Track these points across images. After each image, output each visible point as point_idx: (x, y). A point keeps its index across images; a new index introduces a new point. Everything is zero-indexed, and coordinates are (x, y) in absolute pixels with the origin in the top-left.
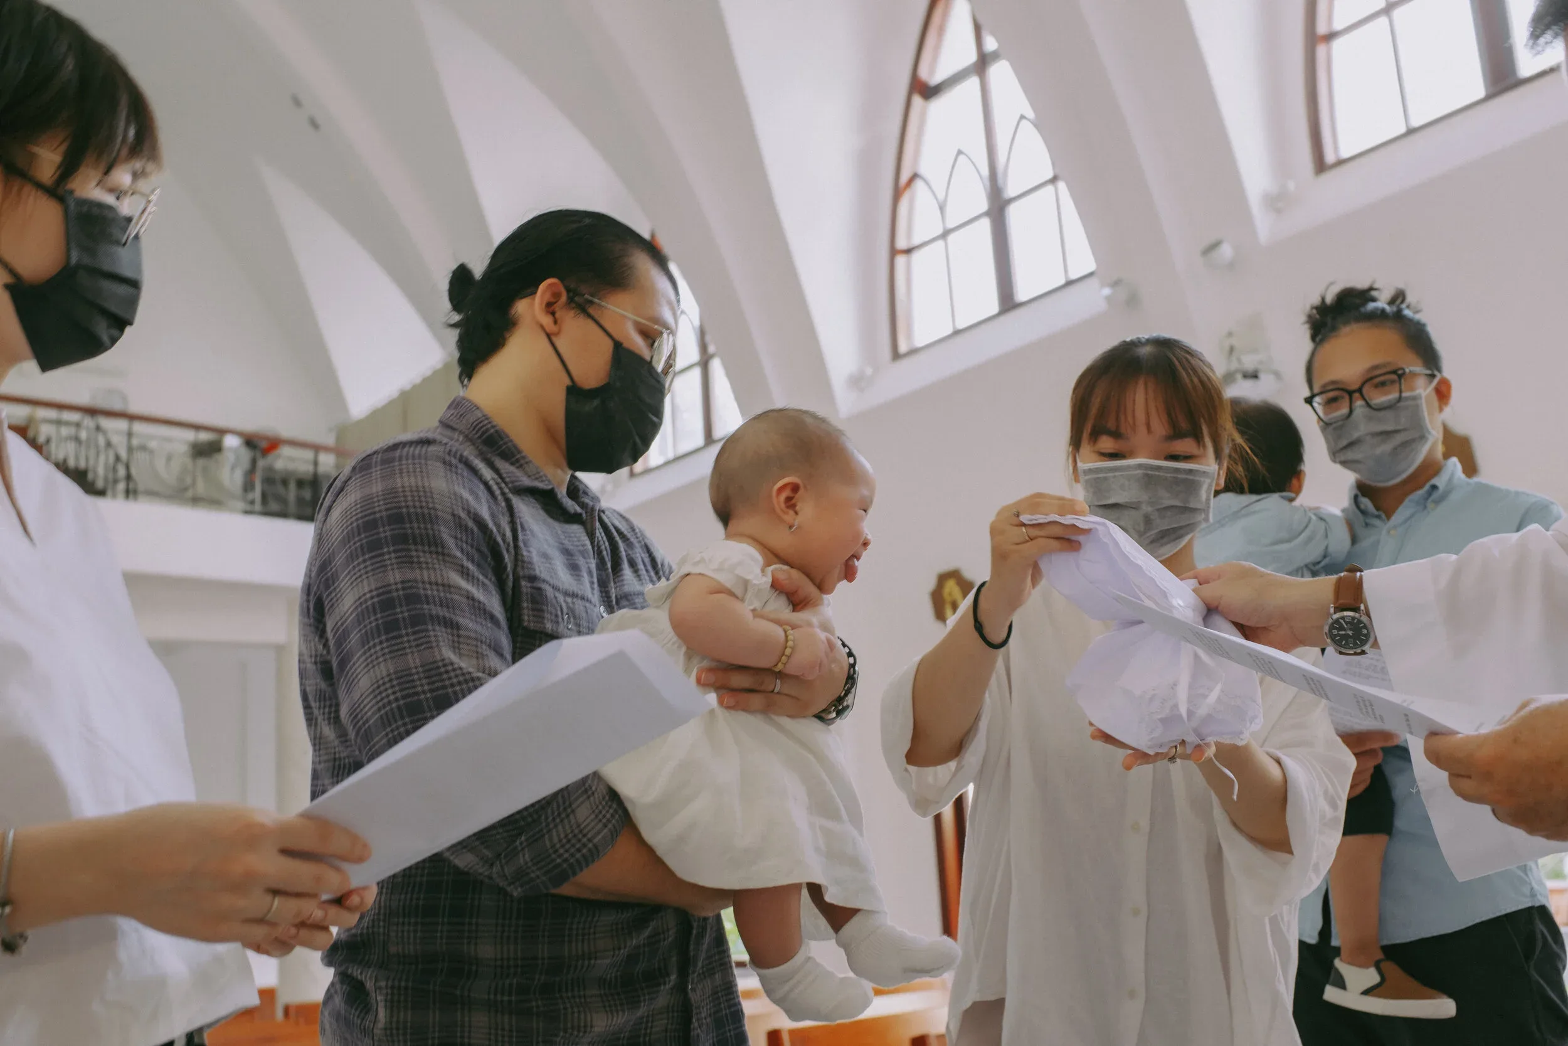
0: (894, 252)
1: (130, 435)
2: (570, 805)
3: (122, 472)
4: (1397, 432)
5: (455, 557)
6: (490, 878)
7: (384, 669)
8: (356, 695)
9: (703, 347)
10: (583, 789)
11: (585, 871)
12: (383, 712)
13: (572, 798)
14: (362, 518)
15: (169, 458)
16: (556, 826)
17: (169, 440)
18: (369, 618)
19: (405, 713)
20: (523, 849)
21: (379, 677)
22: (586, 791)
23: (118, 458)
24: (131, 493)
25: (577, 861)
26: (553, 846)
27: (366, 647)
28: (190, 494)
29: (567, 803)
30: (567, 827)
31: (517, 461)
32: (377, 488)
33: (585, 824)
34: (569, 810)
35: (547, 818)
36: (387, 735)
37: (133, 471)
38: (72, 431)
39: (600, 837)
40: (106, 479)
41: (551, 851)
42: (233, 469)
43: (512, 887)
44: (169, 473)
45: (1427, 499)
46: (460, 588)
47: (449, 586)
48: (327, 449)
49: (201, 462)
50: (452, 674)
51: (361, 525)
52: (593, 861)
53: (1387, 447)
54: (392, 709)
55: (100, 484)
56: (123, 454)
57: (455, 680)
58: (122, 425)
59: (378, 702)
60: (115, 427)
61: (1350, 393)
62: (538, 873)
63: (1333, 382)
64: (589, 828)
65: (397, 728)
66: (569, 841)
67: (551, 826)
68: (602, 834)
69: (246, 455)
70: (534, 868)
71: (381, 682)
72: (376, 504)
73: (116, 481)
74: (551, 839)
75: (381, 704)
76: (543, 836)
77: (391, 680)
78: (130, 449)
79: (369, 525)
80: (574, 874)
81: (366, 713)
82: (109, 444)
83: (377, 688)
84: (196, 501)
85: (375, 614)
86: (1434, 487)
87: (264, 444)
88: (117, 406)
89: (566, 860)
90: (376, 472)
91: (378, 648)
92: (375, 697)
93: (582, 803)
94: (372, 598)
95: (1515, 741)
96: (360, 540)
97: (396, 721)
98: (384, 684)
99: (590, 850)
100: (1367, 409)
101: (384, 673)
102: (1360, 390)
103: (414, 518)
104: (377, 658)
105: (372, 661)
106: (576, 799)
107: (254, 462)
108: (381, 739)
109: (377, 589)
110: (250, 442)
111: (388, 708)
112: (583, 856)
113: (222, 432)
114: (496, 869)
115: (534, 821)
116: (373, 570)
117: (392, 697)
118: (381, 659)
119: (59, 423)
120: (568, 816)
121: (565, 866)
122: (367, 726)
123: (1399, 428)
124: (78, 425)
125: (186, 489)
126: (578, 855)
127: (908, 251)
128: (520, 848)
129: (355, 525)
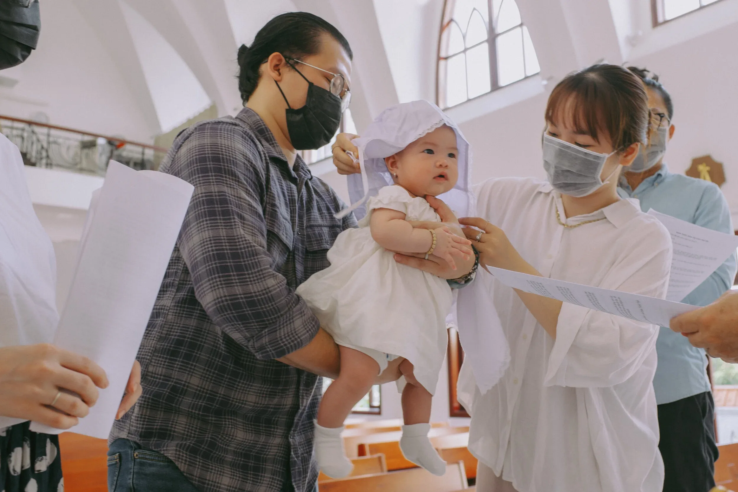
1: (49, 135)
2: (292, 318)
3: (44, 154)
4: (653, 146)
5: (244, 184)
6: (247, 347)
7: (207, 234)
8: (191, 244)
10: (300, 311)
11: (294, 352)
12: (205, 255)
13: (294, 315)
14: (199, 155)
15: (68, 148)
16: (284, 327)
17: (68, 139)
18: (200, 207)
19: (216, 258)
20: (266, 335)
21: (204, 238)
22: (301, 313)
23: (42, 148)
24: (49, 165)
25: (291, 346)
26: (281, 337)
27: (198, 221)
28: (79, 166)
29: (291, 317)
31: (273, 144)
32: (207, 141)
33: (298, 329)
34: (291, 321)
35: (280, 322)
36: (206, 267)
37: (50, 154)
38: (19, 132)
40: (36, 158)
41: (279, 339)
42: (101, 155)
43: (257, 354)
44: (68, 156)
45: (655, 181)
46: (245, 200)
47: (240, 198)
48: (149, 147)
49: (86, 151)
50: (241, 243)
51: (198, 159)
52: (299, 348)
54: (210, 255)
55: (33, 160)
56: (45, 145)
57: (242, 246)
58: (45, 130)
59: (202, 250)
60: (41, 131)
62: (271, 349)
64: (300, 331)
65: (212, 265)
66: (289, 336)
67: (282, 327)
69: (108, 148)
70: (269, 346)
71: (205, 240)
72: (206, 149)
73: (41, 159)
74: (280, 334)
75: (204, 251)
76: (277, 331)
77: (210, 240)
78: (49, 143)
79: (202, 160)
80: (289, 352)
81: (196, 255)
82: (38, 140)
83: (203, 243)
84: (81, 170)
85: (204, 206)
87: (117, 143)
88: (43, 121)
89: (285, 345)
90: (208, 133)
91: (205, 223)
92: (202, 247)
93: (298, 318)
94: (202, 197)
96: (197, 166)
97: (211, 261)
98: (207, 241)
99: (298, 342)
101: (207, 237)
103: (225, 161)
104: (204, 228)
105: (201, 229)
106: (296, 315)
107: (112, 152)
108: (203, 269)
109: (205, 193)
110: (110, 142)
111: (208, 254)
112: (295, 344)
113: (97, 136)
114: (251, 343)
115: (273, 323)
116: (203, 183)
117: (210, 249)
118: (206, 229)
119: (12, 128)
120: (290, 323)
121: (285, 347)
122: (196, 261)
123: (655, 144)
124: (23, 130)
125: (76, 164)
126: (292, 344)
128: (264, 335)
129: (194, 157)
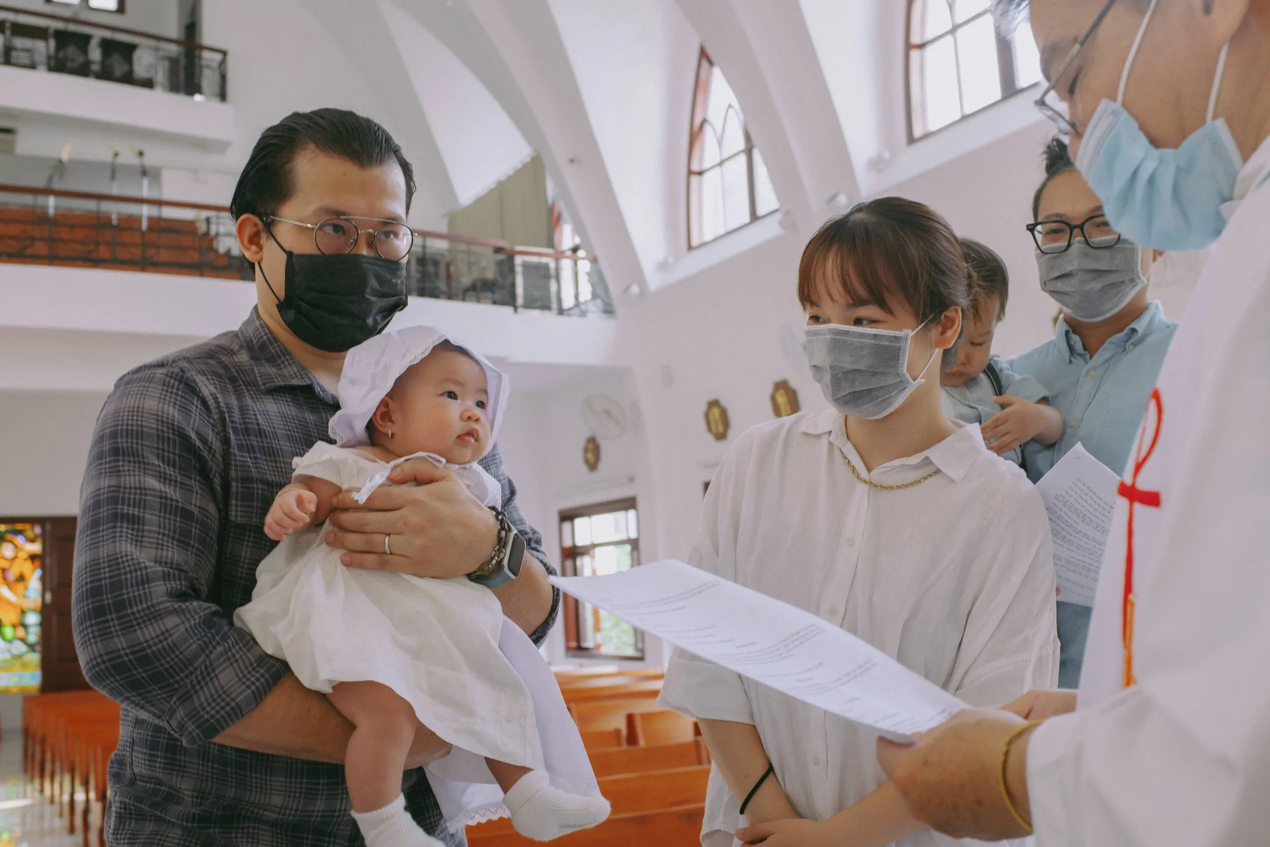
0: (909, 47)
2: (214, 671)
4: (1110, 272)
5: (153, 464)
7: (85, 558)
9: (748, 138)
10: (226, 657)
13: (214, 665)
16: (201, 688)
19: (89, 595)
20: (177, 707)
25: (223, 717)
26: (201, 704)
29: (211, 669)
30: (212, 689)
31: (283, 362)
33: (228, 686)
34: (213, 675)
35: (192, 682)
39: (242, 697)
41: (200, 709)
45: (1127, 341)
46: (153, 490)
47: (145, 489)
50: (127, 564)
52: (237, 717)
53: (1097, 285)
54: (82, 592)
61: (1072, 228)
63: (1057, 215)
64: (233, 689)
65: (84, 607)
67: (198, 688)
68: (245, 694)
70: (190, 723)
72: (108, 422)
74: (198, 700)
76: (191, 696)
80: (223, 728)
85: (89, 512)
86: (1134, 331)
89: (213, 717)
93: (225, 668)
94: (91, 498)
95: (926, 763)
97: (83, 601)
98: (83, 570)
99: (234, 709)
100: (1084, 246)
102: (1081, 227)
103: (125, 434)
106: (219, 666)
109: (94, 492)
111: (81, 590)
112: (227, 713)
117: (84, 582)
118: (84, 550)
120: (212, 679)
121: (213, 721)
123: (1114, 268)
127: (921, 46)
